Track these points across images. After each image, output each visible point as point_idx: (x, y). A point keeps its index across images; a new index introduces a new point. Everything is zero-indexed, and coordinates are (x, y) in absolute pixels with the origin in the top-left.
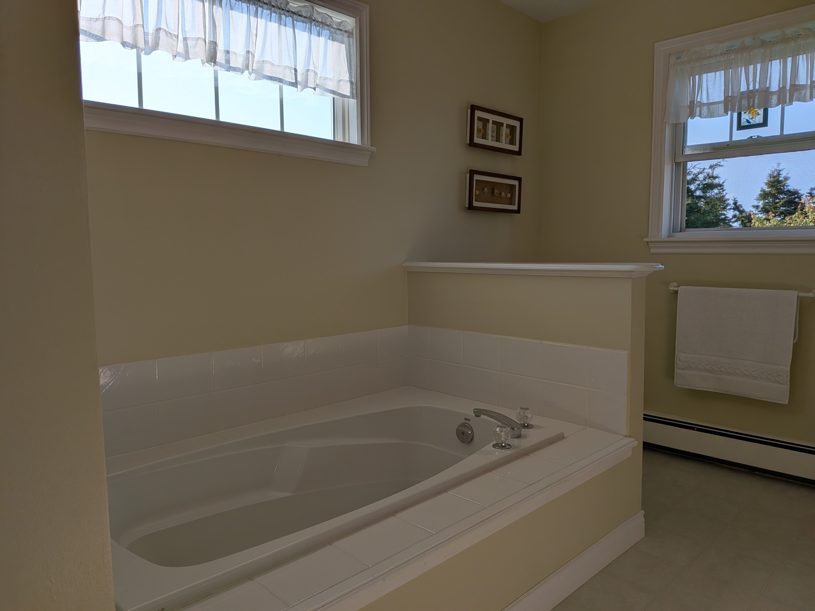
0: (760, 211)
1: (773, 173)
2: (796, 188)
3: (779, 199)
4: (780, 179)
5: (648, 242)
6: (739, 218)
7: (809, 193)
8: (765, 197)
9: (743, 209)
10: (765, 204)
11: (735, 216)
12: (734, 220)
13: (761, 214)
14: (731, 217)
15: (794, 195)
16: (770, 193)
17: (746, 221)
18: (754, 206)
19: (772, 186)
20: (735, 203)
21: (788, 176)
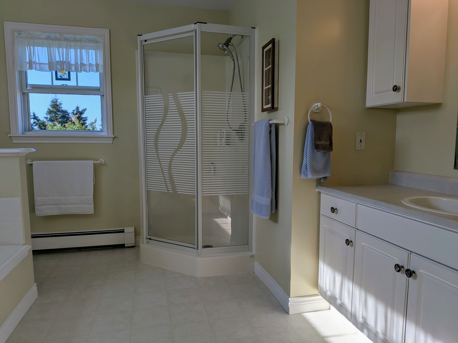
0: (49, 120)
1: (54, 100)
2: (66, 109)
3: (58, 114)
4: (58, 104)
5: (11, 137)
6: (37, 124)
7: (72, 113)
8: (51, 113)
9: (39, 119)
10: (51, 117)
11: (35, 123)
12: (34, 124)
13: (49, 122)
14: (33, 123)
15: (65, 113)
16: (53, 111)
17: (42, 126)
18: (45, 118)
19: (54, 107)
20: (34, 115)
21: (61, 102)
